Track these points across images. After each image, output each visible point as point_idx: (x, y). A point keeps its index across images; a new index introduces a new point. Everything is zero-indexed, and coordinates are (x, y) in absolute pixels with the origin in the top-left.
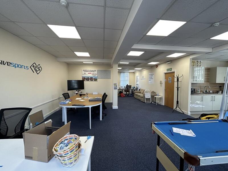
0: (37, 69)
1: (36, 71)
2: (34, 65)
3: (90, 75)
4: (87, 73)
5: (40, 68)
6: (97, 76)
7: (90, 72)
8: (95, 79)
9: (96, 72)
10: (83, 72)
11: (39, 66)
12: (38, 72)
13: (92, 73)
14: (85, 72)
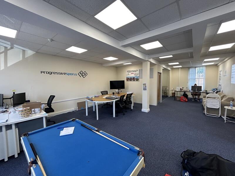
0: (83, 74)
1: (83, 76)
2: (81, 72)
3: (132, 76)
4: (130, 73)
5: (86, 74)
6: (138, 76)
7: (133, 73)
8: (136, 79)
9: (138, 72)
10: (127, 73)
11: (85, 73)
12: (84, 77)
13: (134, 73)
14: (128, 73)
